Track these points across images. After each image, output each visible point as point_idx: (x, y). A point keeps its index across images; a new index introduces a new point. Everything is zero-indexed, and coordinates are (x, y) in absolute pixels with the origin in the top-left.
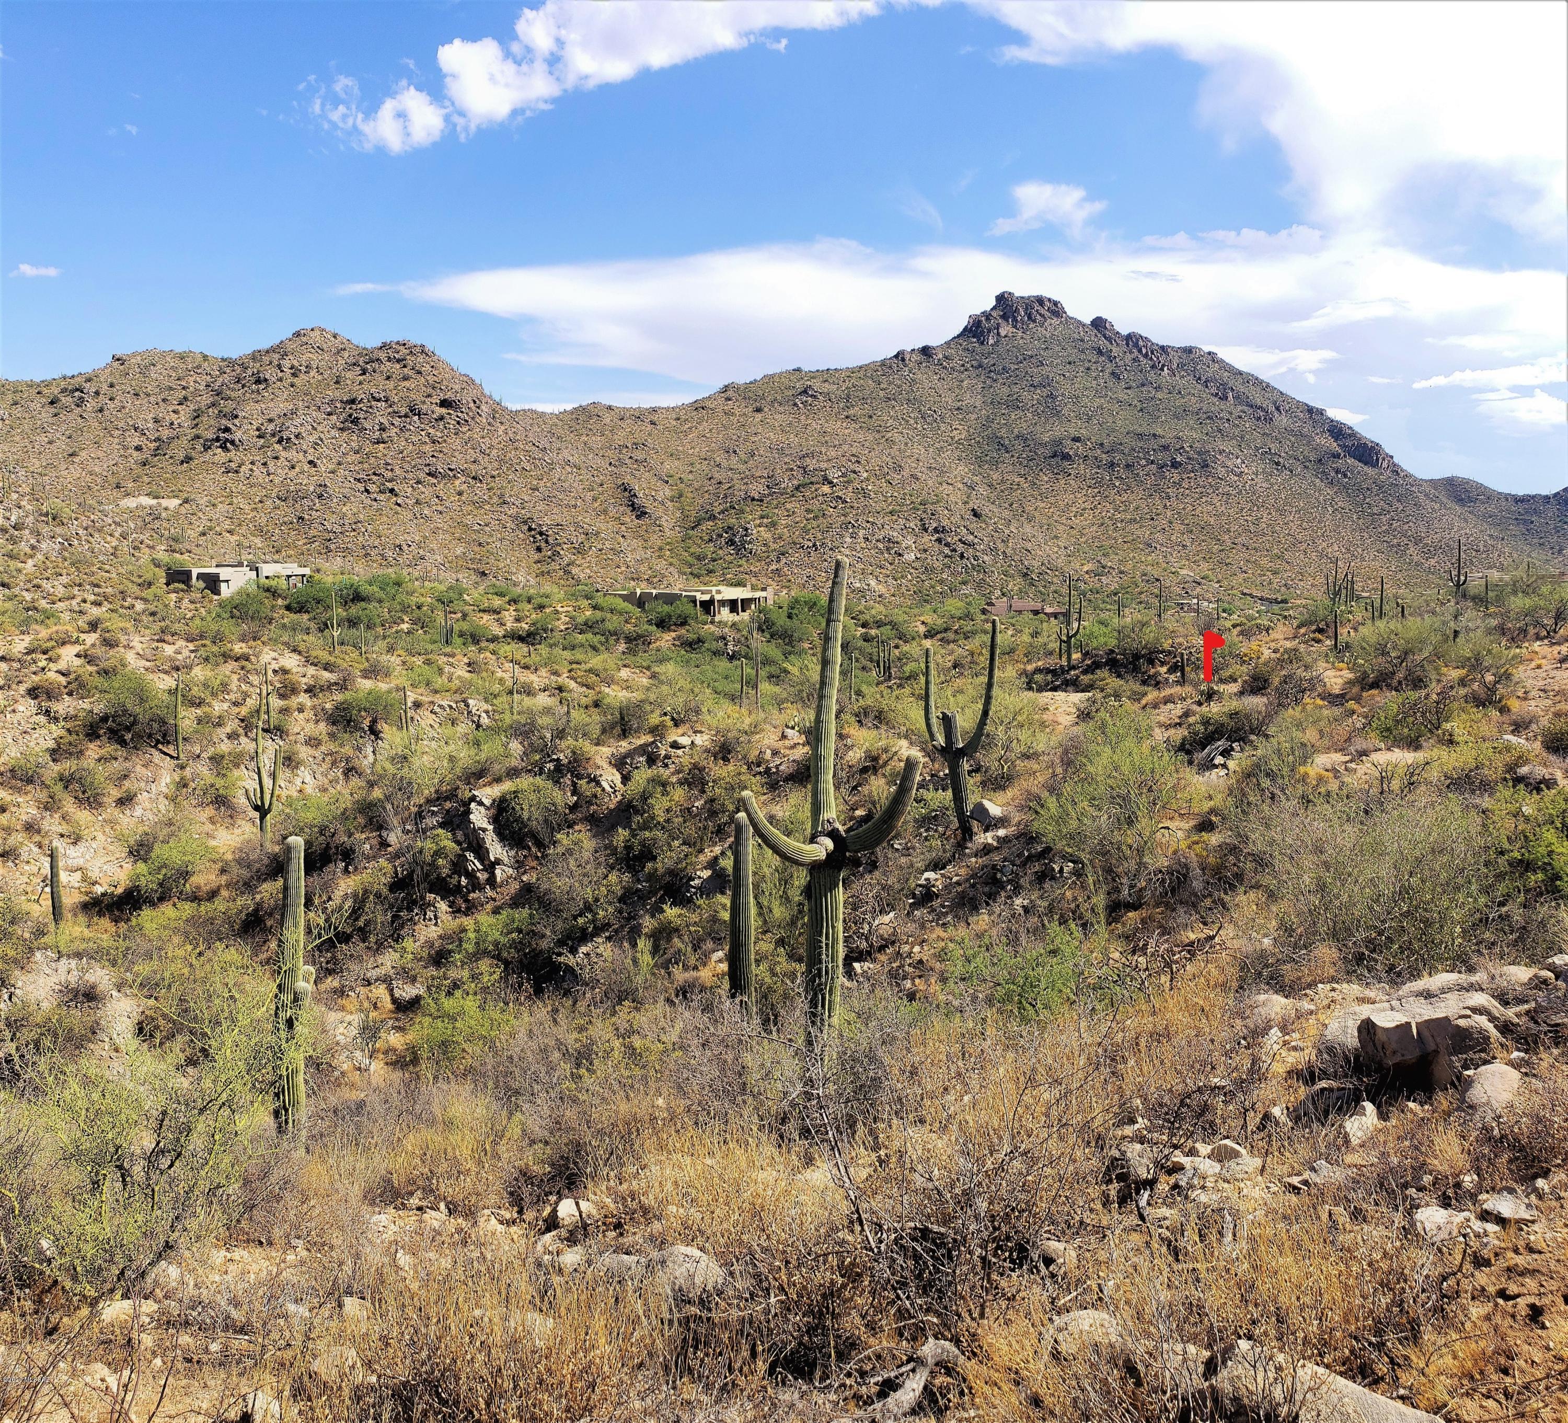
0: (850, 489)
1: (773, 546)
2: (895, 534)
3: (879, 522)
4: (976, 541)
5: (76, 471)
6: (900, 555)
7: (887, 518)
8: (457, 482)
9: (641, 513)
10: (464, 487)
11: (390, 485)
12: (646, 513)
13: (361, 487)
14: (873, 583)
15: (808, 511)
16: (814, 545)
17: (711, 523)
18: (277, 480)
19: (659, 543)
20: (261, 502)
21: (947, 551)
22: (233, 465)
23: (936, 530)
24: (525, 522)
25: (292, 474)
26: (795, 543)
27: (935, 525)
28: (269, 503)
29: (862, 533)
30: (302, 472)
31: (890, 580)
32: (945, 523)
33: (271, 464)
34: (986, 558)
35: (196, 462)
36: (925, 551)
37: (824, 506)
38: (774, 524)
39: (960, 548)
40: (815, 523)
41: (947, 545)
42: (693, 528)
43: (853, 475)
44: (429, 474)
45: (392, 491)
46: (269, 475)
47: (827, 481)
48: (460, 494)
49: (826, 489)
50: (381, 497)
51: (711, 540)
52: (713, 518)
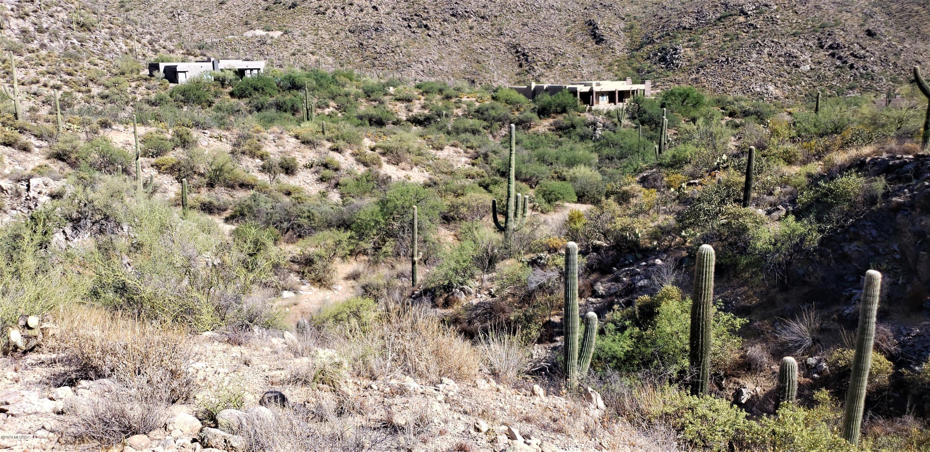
0: (761, 18)
1: (695, 61)
2: (795, 51)
3: (782, 43)
4: (867, 54)
5: (222, 14)
6: (797, 66)
7: (789, 39)
8: (470, 21)
9: (599, 39)
10: (475, 23)
11: (424, 22)
12: (603, 40)
13: (405, 23)
14: (771, 88)
15: (726, 35)
16: (727, 60)
17: (651, 46)
18: (350, 19)
19: (610, 60)
20: (337, 33)
21: (838, 63)
22: (321, 9)
23: (831, 47)
24: (515, 47)
25: (361, 15)
26: (712, 59)
27: (830, 43)
28: (343, 34)
29: (767, 50)
30: (367, 14)
31: (786, 87)
32: (840, 41)
33: (347, 8)
34: (875, 68)
35: (299, 7)
36: (820, 63)
37: (738, 32)
38: (698, 46)
39: (851, 60)
40: (730, 44)
41: (840, 58)
42: (637, 50)
43: (764, 8)
44: (453, 15)
45: (426, 26)
46: (345, 16)
47: (743, 13)
48: (471, 28)
49: (742, 19)
50: (419, 30)
51: (649, 58)
52: (652, 42)
